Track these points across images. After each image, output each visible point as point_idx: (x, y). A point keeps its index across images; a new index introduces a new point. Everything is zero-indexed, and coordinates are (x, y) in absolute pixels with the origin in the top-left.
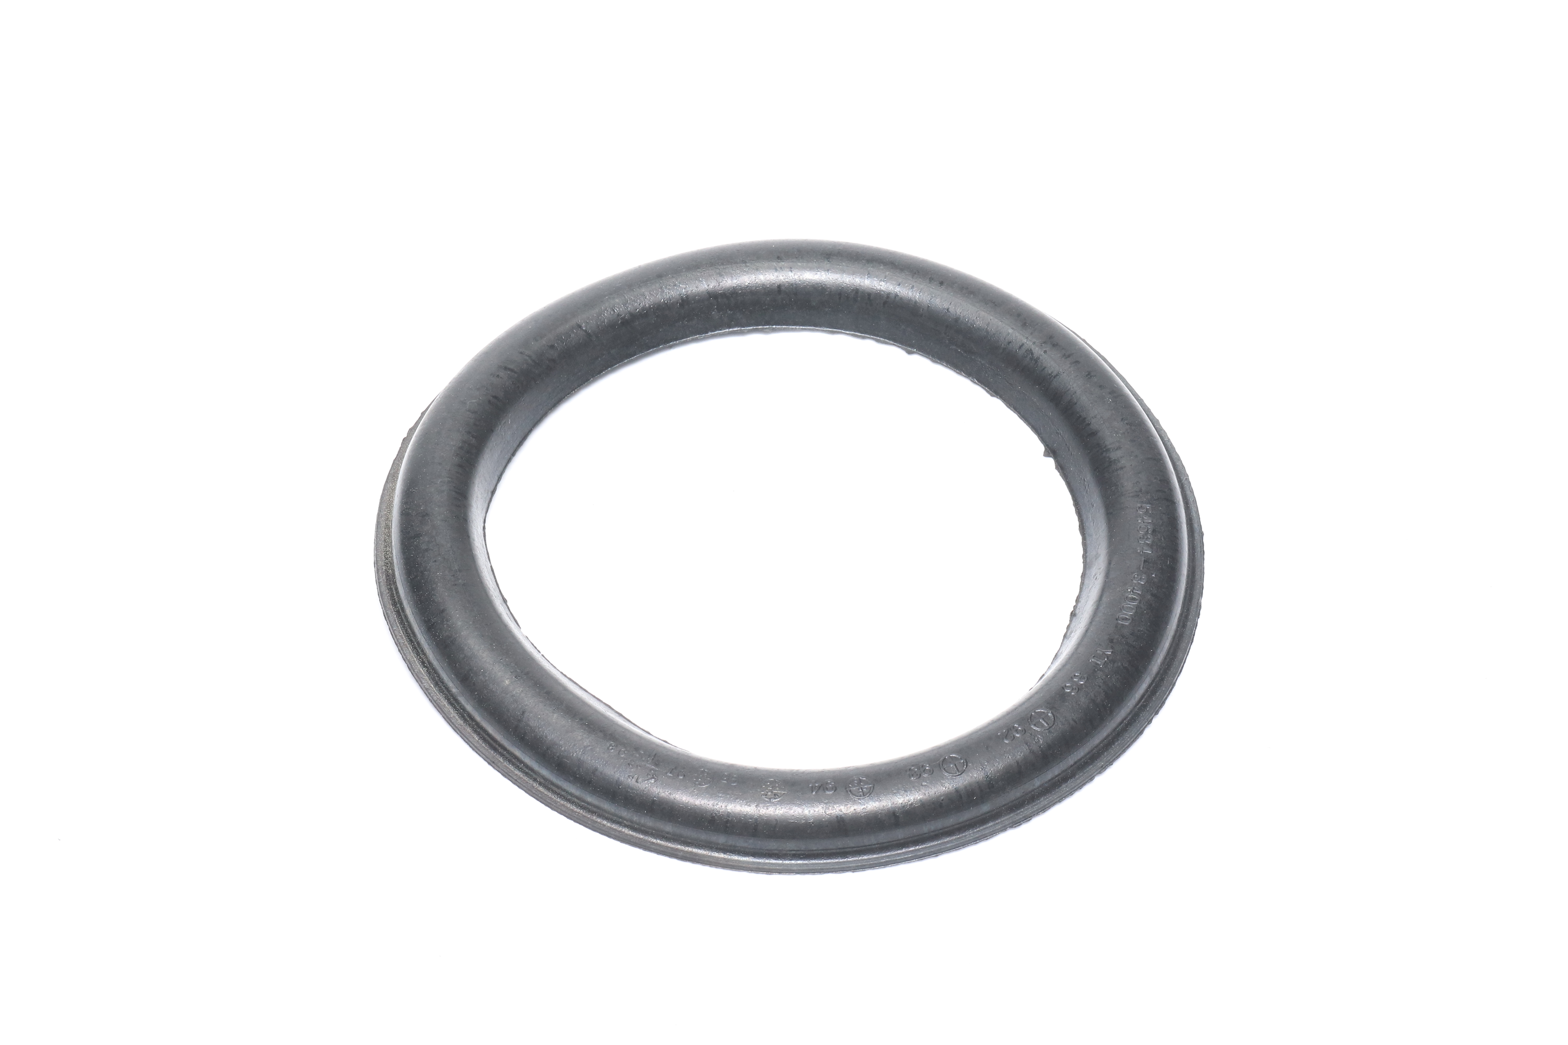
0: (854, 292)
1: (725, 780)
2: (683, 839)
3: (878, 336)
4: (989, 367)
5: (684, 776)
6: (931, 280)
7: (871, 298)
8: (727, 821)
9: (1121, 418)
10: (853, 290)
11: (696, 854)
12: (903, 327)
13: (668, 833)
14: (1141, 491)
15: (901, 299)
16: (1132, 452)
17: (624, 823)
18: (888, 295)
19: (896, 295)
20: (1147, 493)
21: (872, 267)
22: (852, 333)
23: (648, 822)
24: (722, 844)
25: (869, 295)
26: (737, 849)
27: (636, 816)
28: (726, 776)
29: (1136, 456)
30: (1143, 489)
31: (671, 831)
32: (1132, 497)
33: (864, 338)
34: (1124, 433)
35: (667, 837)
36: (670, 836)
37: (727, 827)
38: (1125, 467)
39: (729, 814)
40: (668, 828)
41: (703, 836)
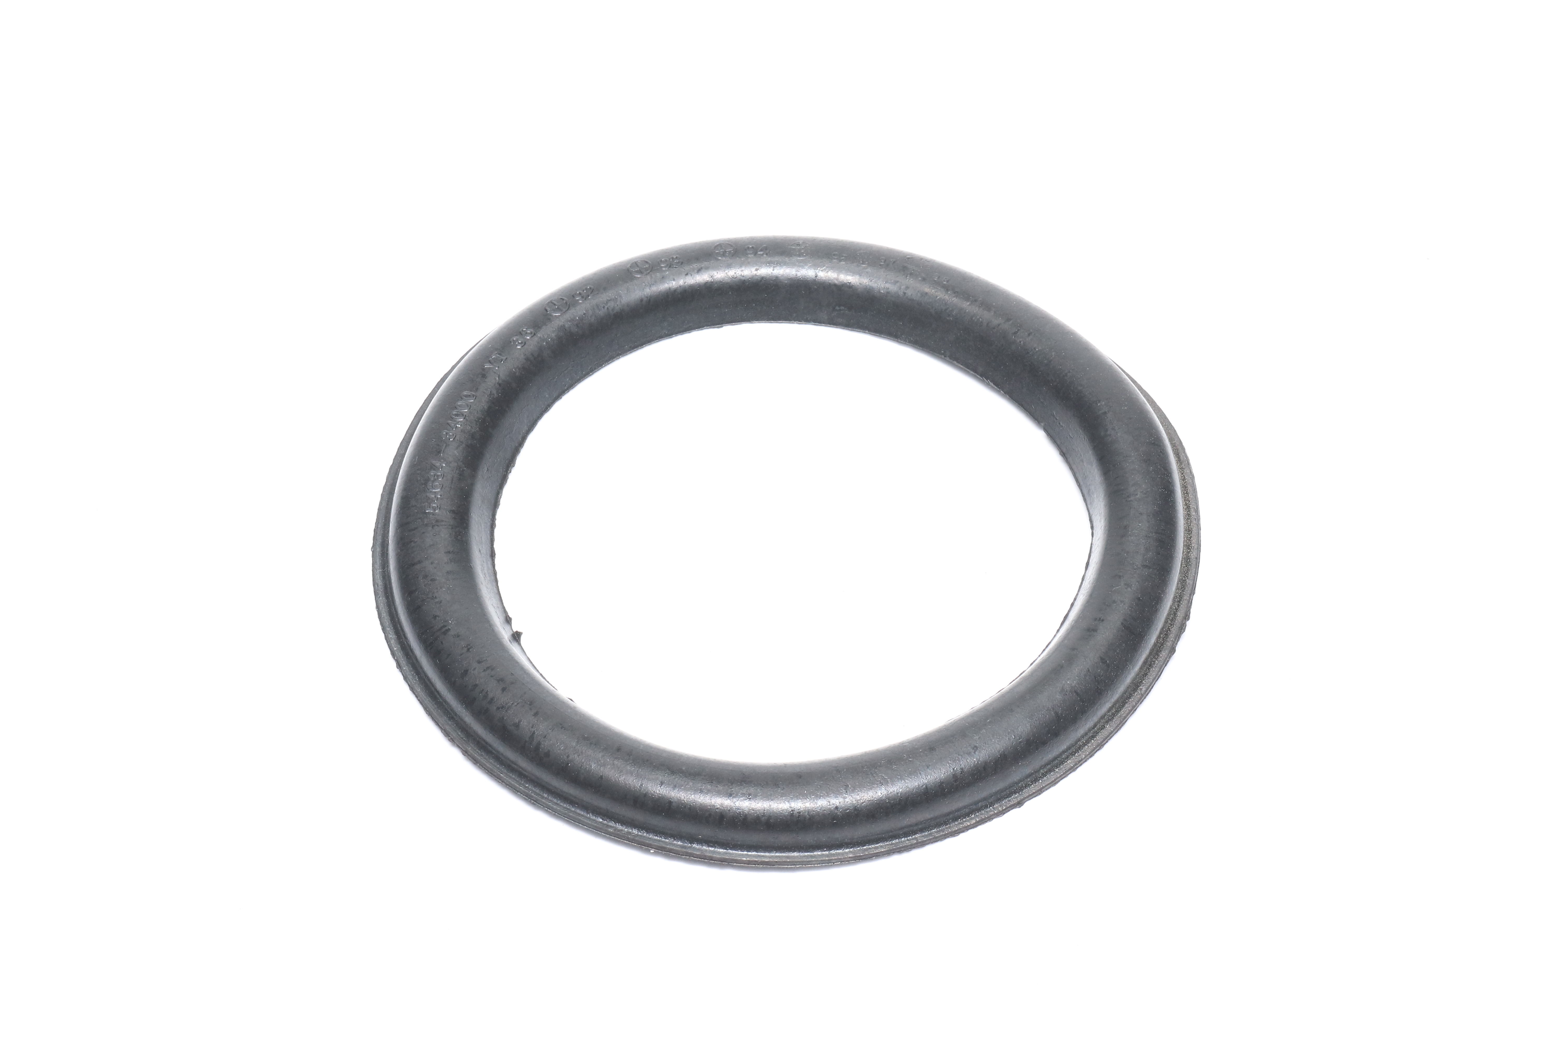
6: (630, 754)
9: (441, 604)
14: (433, 527)
16: (435, 568)
20: (427, 525)
29: (432, 563)
30: (430, 528)
32: (442, 521)
34: (441, 588)
38: (445, 553)
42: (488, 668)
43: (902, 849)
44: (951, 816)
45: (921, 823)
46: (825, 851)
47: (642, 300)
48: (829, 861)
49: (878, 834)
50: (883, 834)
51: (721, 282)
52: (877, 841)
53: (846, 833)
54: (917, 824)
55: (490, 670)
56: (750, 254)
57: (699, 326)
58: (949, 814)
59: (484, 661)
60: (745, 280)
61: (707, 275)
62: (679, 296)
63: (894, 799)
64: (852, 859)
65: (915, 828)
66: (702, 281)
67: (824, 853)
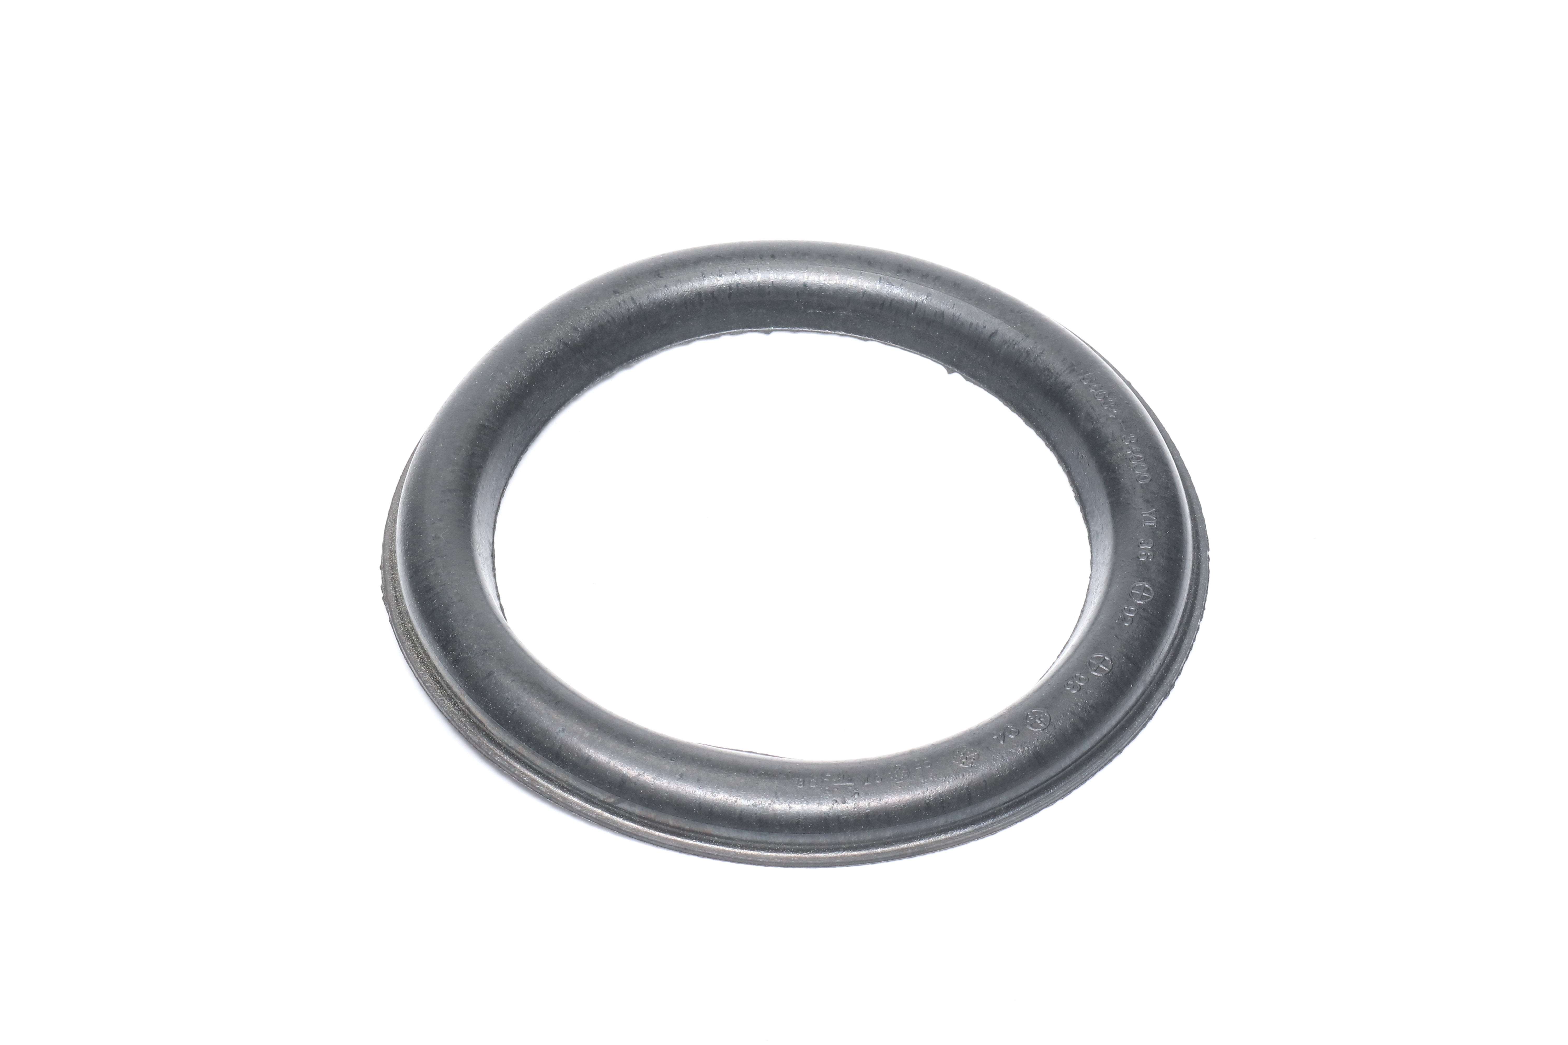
0: (697, 296)
1: (919, 766)
2: (904, 838)
3: (731, 329)
4: (854, 315)
5: (882, 780)
7: (715, 296)
8: (942, 802)
10: (696, 295)
11: (922, 846)
12: (754, 311)
13: (888, 838)
14: (1070, 365)
15: (744, 285)
17: (842, 848)
18: (730, 287)
19: (738, 284)
21: (703, 267)
22: (707, 336)
23: (867, 836)
24: (943, 826)
25: (712, 293)
26: (956, 824)
27: (855, 835)
28: (917, 762)
31: (892, 835)
32: (1069, 372)
33: (719, 336)
35: (888, 842)
36: (891, 840)
37: (944, 807)
39: (941, 795)
40: (889, 833)
41: (923, 826)
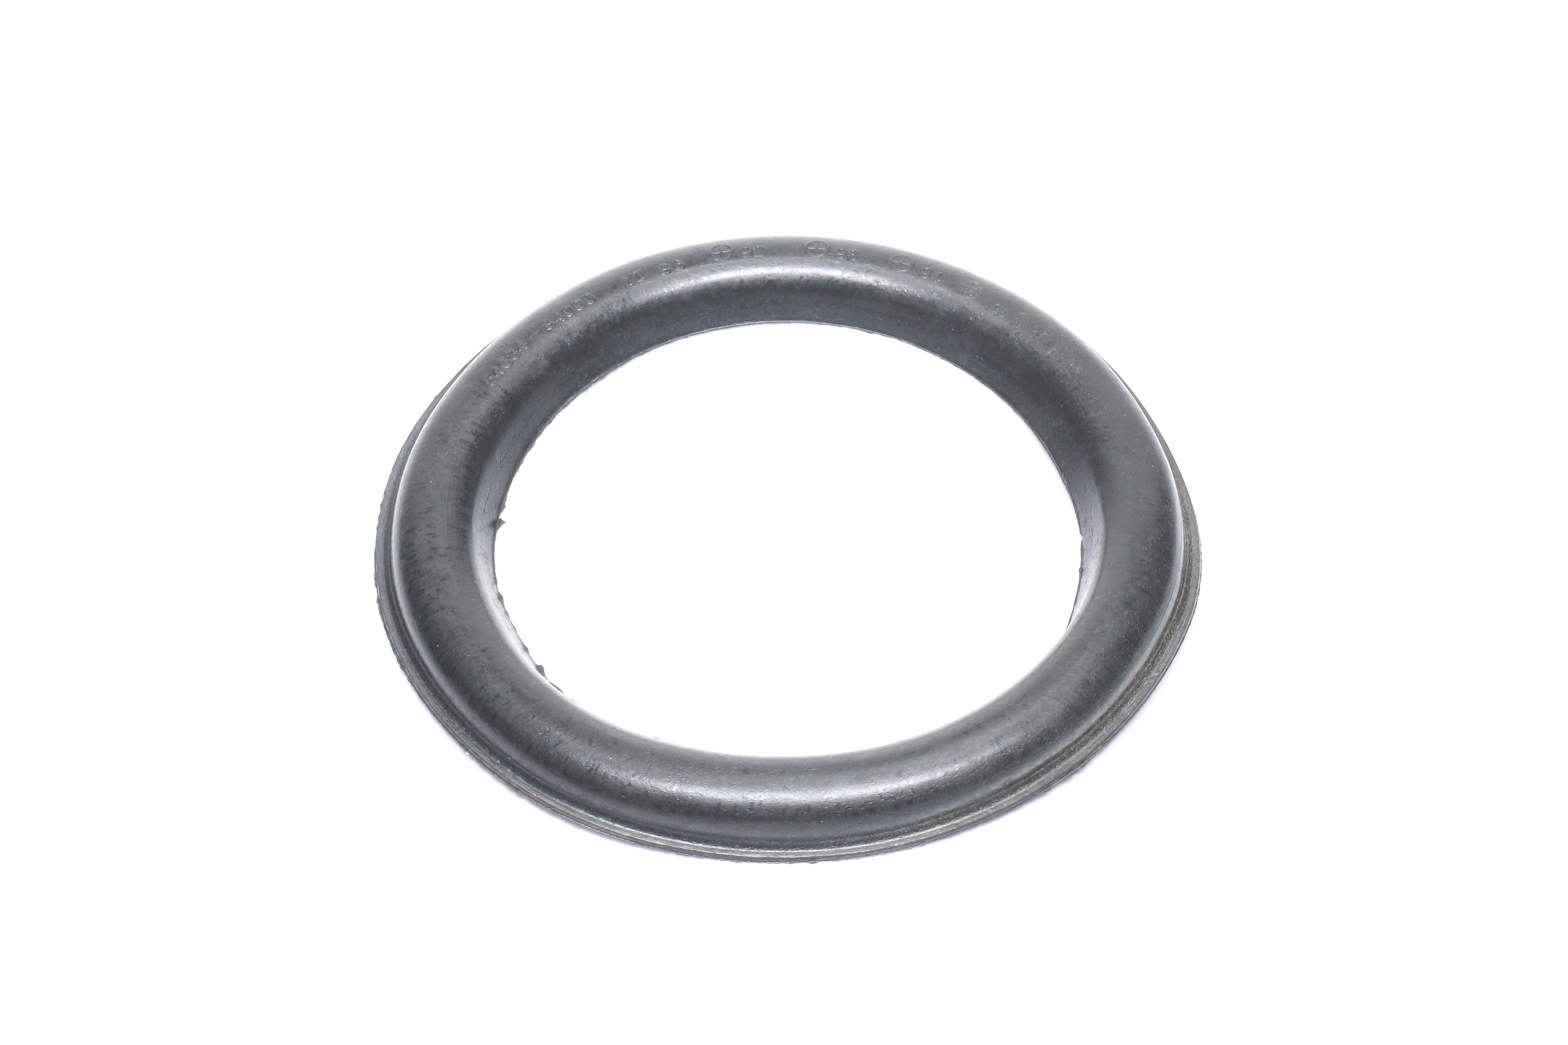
42: (431, 534)
43: (680, 851)
44: (739, 841)
45: (707, 834)
46: (608, 821)
47: (801, 277)
48: (607, 831)
49: (661, 827)
50: (668, 829)
51: (882, 290)
52: (660, 833)
53: (631, 812)
54: (702, 834)
55: (431, 537)
56: (925, 276)
57: (851, 324)
58: (738, 838)
59: (434, 527)
60: (905, 297)
61: (872, 279)
62: (839, 287)
63: (685, 800)
64: (628, 839)
65: (700, 837)
66: (866, 283)
67: (607, 822)
